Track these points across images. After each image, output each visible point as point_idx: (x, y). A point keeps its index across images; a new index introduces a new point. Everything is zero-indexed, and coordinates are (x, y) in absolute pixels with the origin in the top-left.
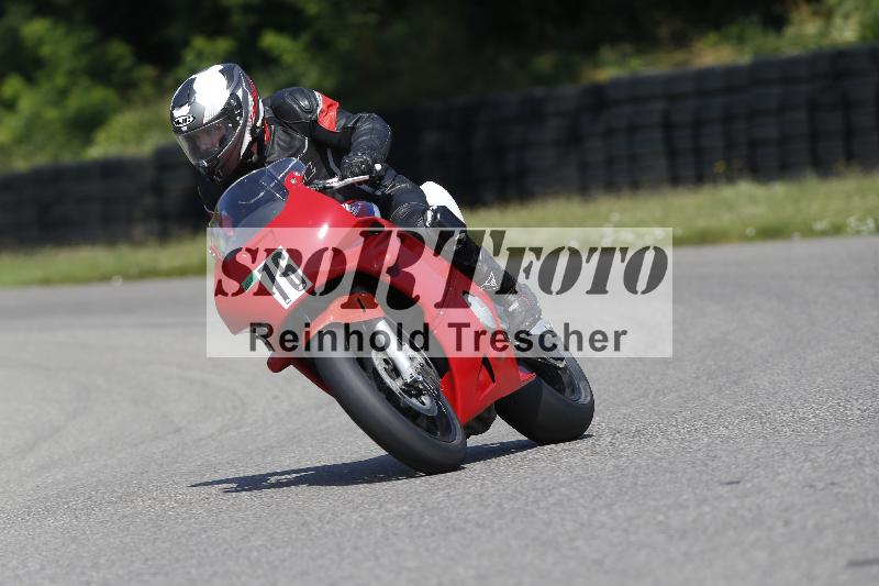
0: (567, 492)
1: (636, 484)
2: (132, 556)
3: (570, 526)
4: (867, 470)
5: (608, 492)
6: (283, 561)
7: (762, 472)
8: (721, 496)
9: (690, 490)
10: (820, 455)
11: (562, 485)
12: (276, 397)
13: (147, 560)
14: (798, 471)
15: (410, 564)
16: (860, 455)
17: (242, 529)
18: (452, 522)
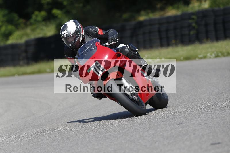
0: (137, 128)
1: (154, 125)
2: (23, 147)
3: (138, 136)
4: (215, 120)
5: (147, 128)
6: (63, 148)
7: (187, 121)
8: (177, 128)
9: (169, 126)
10: (202, 116)
11: (135, 126)
12: (59, 105)
13: (27, 148)
14: (197, 121)
15: (96, 148)
16: (213, 116)
17: (52, 140)
18: (107, 136)
